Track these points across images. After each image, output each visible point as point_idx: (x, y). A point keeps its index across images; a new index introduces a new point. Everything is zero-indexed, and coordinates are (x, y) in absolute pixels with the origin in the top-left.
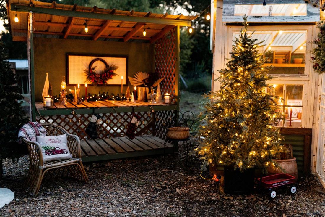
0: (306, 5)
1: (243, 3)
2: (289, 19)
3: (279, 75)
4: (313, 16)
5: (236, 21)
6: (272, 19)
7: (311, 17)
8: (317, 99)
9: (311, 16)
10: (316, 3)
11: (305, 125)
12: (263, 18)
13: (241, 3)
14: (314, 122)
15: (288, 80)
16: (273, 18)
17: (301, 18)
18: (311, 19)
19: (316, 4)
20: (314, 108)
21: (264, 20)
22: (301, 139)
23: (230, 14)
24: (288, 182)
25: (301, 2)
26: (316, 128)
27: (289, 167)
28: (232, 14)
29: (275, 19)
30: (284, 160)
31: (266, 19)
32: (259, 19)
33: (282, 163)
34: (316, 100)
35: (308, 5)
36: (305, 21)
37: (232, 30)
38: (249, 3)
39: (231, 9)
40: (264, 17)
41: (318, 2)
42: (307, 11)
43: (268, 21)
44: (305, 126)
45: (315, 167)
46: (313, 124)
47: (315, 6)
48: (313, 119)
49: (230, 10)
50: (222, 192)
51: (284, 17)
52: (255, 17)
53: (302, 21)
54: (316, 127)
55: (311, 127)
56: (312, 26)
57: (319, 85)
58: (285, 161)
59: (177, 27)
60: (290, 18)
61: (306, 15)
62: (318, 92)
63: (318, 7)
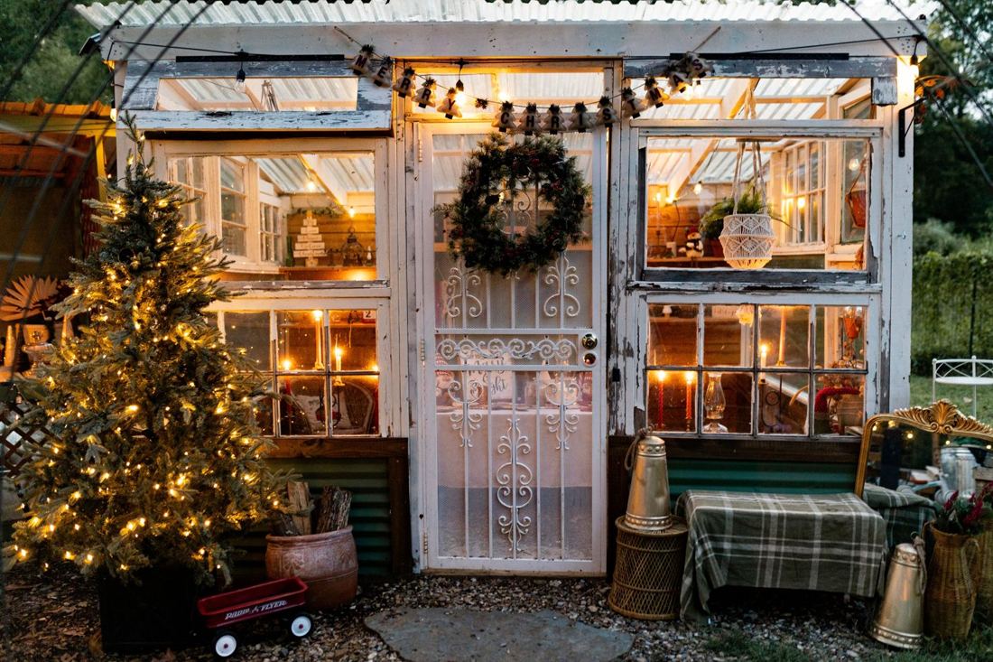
0: (357, 79)
1: (183, 74)
2: (307, 122)
3: (306, 283)
4: (372, 113)
5: (156, 126)
6: (260, 122)
7: (367, 116)
8: (416, 350)
9: (366, 113)
10: (379, 74)
11: (389, 428)
12: (233, 117)
13: (179, 74)
14: (413, 419)
15: (332, 298)
16: (263, 119)
17: (338, 117)
18: (365, 120)
19: (379, 79)
20: (409, 376)
21: (235, 124)
22: (379, 468)
23: (141, 106)
24: (283, 603)
25: (342, 73)
26: (420, 436)
27: (316, 556)
28: (148, 105)
29: (266, 120)
30: (301, 537)
31: (242, 122)
32: (223, 122)
33: (295, 546)
34: (412, 354)
35: (362, 79)
36: (350, 126)
37: (165, 153)
38: (199, 72)
39: (147, 92)
40: (236, 115)
41: (384, 73)
42: (359, 96)
43: (248, 125)
44: (389, 431)
45: (426, 551)
46: (411, 423)
47: (378, 83)
48: (410, 408)
49: (144, 94)
50: (95, 650)
51: (293, 114)
52: (211, 114)
53: (342, 127)
54: (420, 431)
55: (405, 435)
56: (385, 140)
57: (417, 310)
58: (303, 541)
59: (93, 138)
60: (310, 117)
61: (355, 110)
62: (418, 329)
63: (386, 86)
